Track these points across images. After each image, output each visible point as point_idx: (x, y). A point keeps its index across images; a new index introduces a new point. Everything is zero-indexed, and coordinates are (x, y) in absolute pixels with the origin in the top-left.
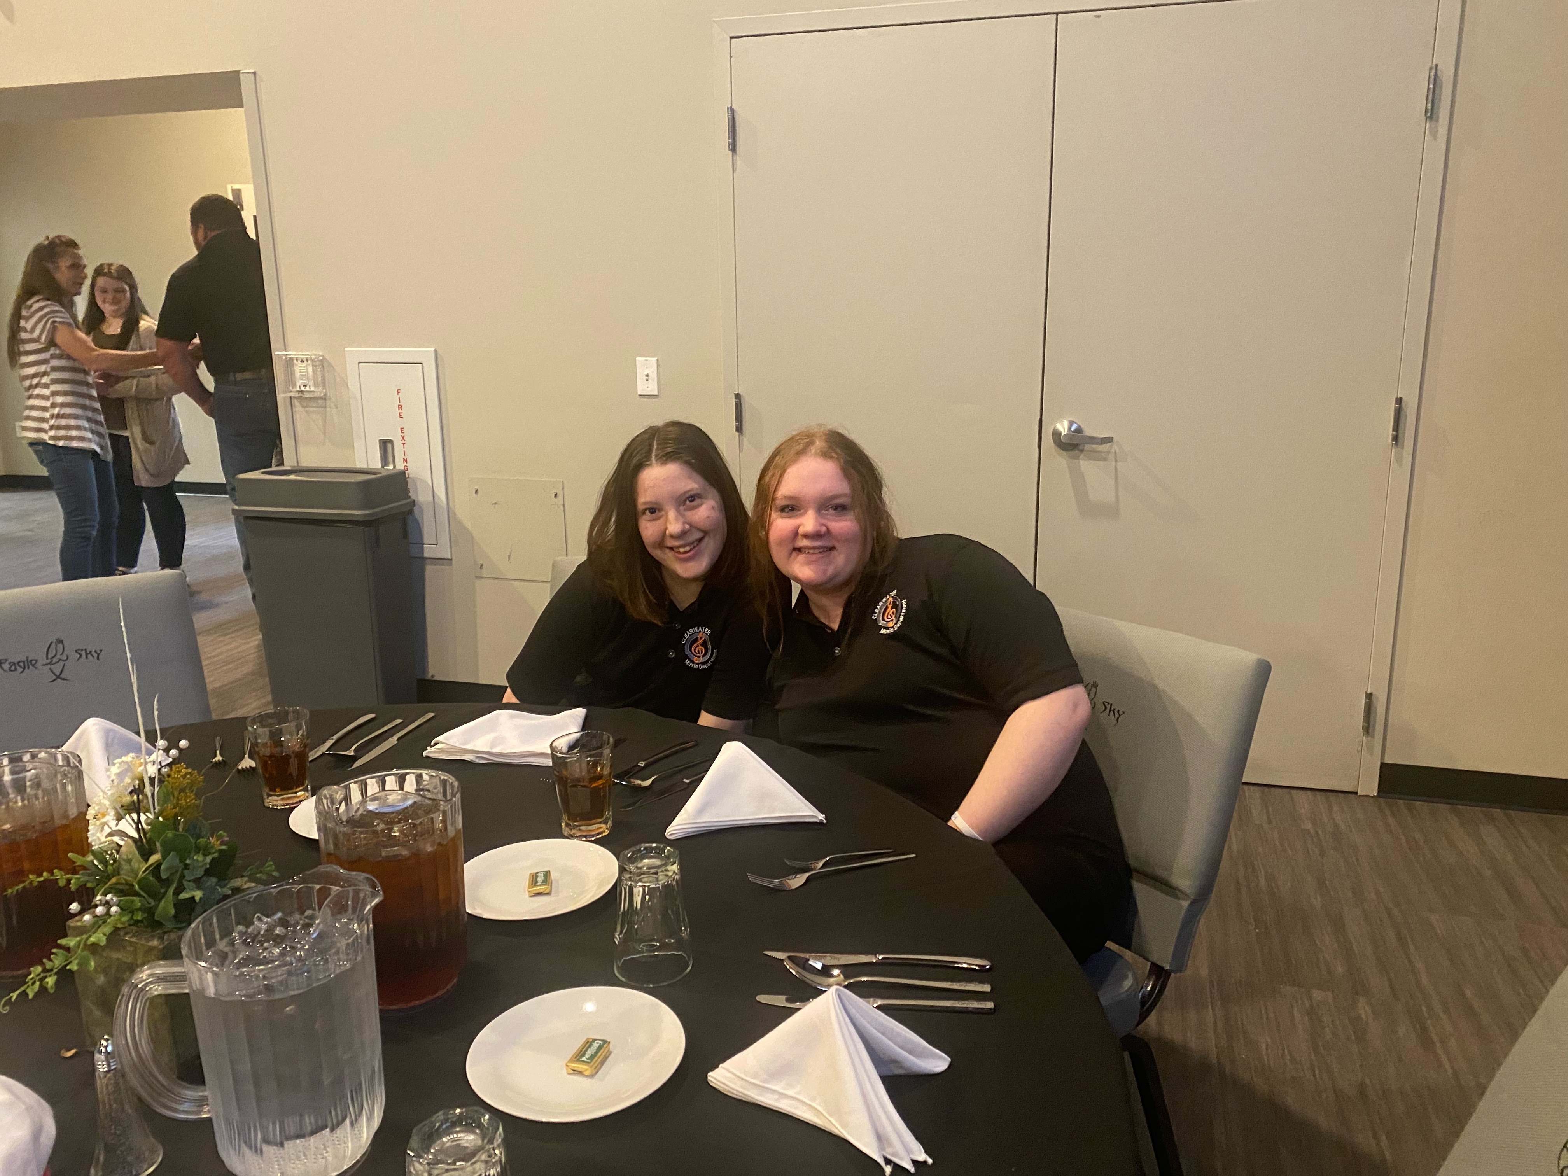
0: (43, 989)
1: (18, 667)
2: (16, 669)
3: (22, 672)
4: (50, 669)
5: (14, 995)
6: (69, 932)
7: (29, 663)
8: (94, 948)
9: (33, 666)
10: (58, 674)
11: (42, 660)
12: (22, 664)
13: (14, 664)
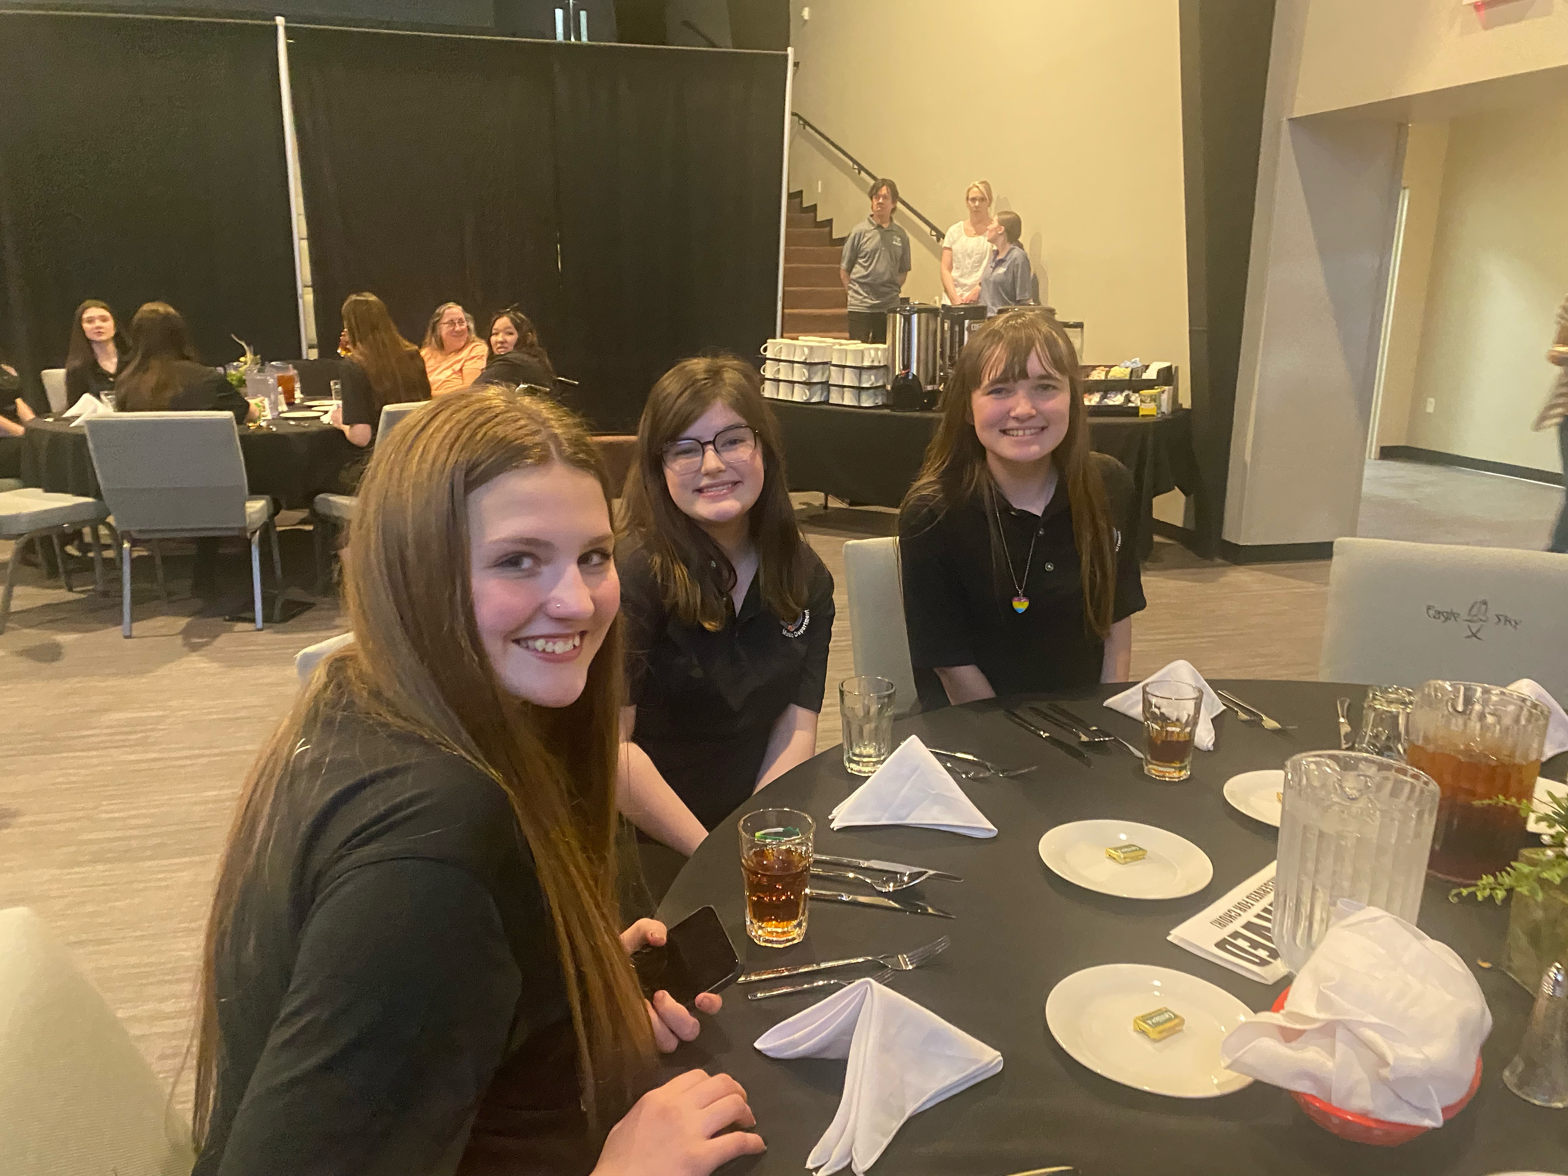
0: (1491, 898)
1: (1442, 617)
2: (1439, 618)
3: (1444, 621)
4: (1469, 627)
5: (1465, 892)
6: (1520, 858)
7: (1450, 616)
8: (1545, 884)
9: (1455, 618)
10: (1474, 631)
11: (1464, 615)
12: (1445, 614)
13: (1439, 613)
